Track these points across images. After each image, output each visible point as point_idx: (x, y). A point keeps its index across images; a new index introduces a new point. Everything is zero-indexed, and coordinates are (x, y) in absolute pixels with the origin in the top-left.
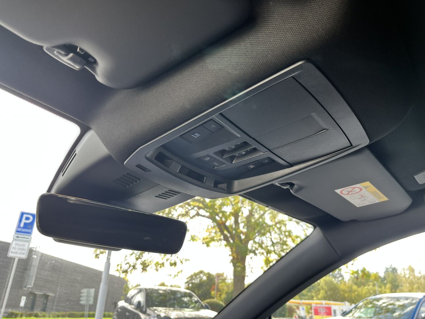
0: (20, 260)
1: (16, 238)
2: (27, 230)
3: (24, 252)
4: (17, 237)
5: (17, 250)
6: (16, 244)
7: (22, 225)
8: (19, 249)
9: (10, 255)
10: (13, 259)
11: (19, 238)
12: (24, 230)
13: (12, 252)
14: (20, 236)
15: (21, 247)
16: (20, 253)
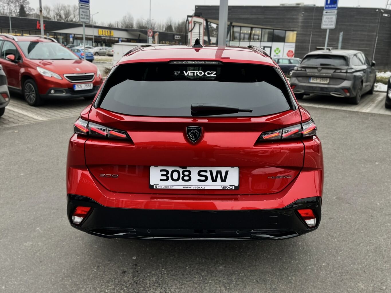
0: (331, 30)
1: (326, 13)
2: (333, 6)
3: (332, 23)
4: (327, 12)
5: (327, 23)
6: (326, 18)
7: (329, 2)
8: (329, 21)
9: (323, 27)
10: (325, 30)
11: (328, 13)
12: (330, 6)
13: (324, 25)
15: (329, 20)
16: (330, 25)
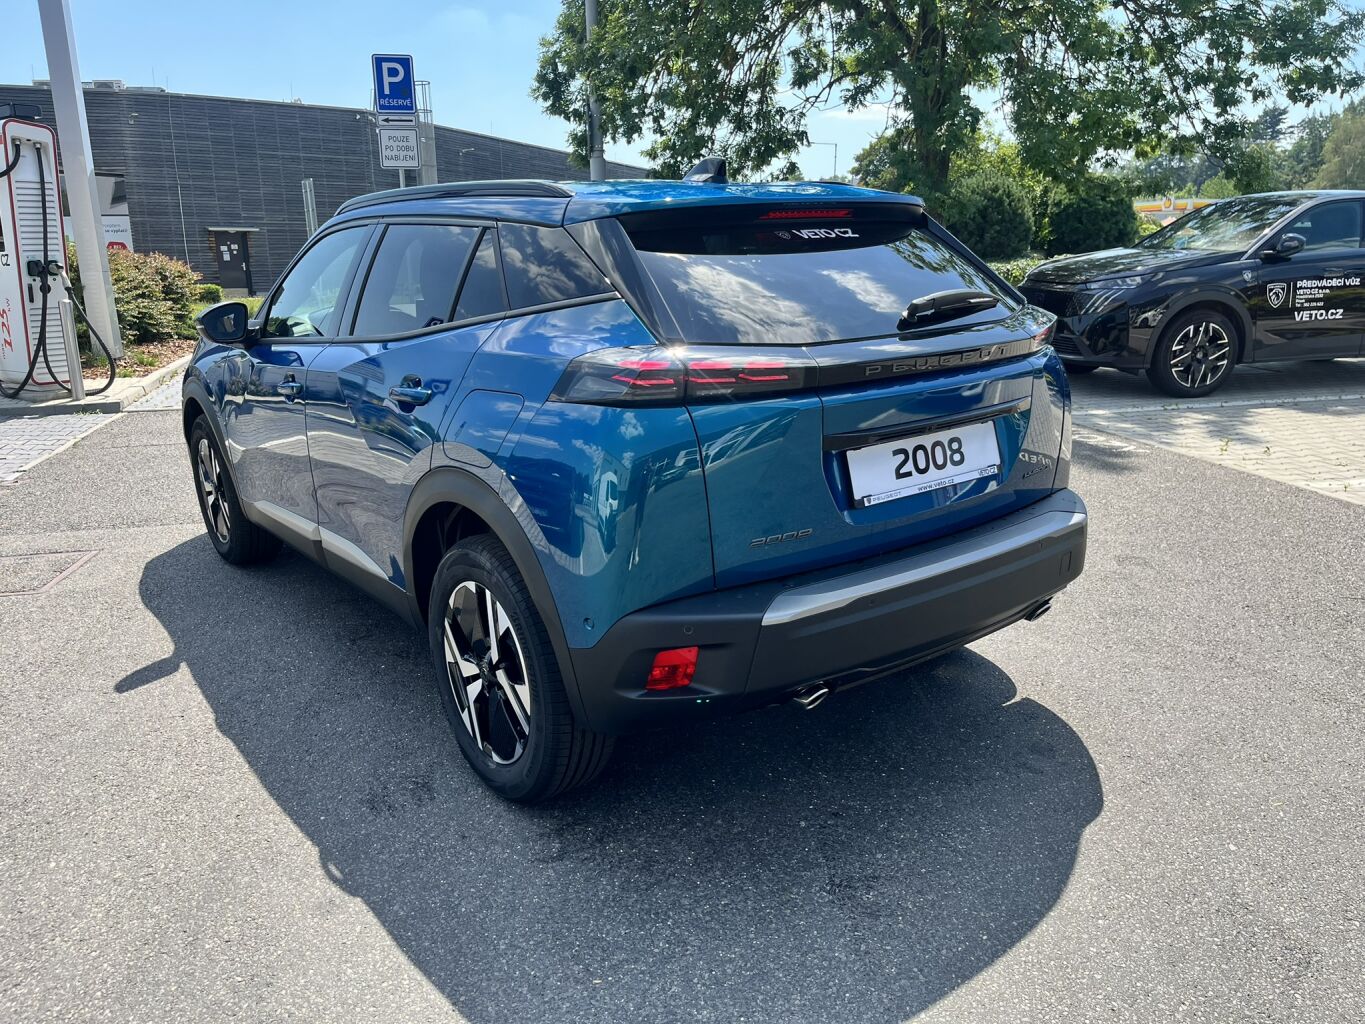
1: (385, 123)
2: (400, 102)
3: (411, 154)
4: (387, 120)
5: (395, 153)
6: (390, 138)
7: (387, 92)
8: (400, 148)
9: (387, 164)
10: (394, 171)
11: (391, 123)
12: (394, 103)
13: (387, 158)
14: (391, 118)
15: (401, 144)
16: (405, 158)
